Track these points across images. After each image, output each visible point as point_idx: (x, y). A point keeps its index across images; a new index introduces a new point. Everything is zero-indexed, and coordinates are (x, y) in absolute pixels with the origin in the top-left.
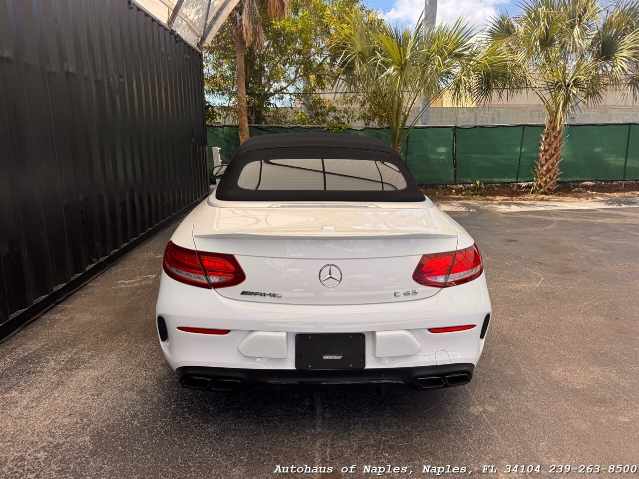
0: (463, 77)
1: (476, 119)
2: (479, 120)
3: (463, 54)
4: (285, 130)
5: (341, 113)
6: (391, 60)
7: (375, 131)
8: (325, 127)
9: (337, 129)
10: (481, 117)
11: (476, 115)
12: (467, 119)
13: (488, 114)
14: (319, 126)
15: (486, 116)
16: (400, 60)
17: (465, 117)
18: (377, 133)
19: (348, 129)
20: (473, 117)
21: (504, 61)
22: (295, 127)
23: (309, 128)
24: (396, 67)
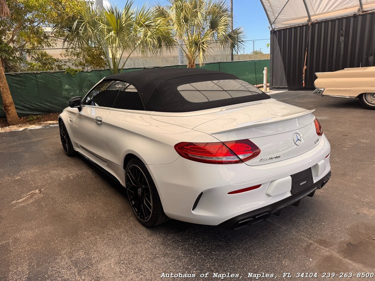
0: (148, 39)
1: (134, 64)
2: (136, 64)
3: (151, 25)
4: (34, 75)
5: (62, 62)
6: (111, 27)
7: (99, 72)
8: (65, 71)
9: (74, 72)
10: (137, 63)
11: (134, 62)
12: (130, 65)
13: (140, 61)
14: (60, 71)
15: (140, 62)
16: (116, 27)
17: (129, 63)
18: (100, 74)
19: (81, 71)
20: (133, 63)
21: (168, 30)
22: (42, 72)
23: (53, 73)
24: (115, 32)
